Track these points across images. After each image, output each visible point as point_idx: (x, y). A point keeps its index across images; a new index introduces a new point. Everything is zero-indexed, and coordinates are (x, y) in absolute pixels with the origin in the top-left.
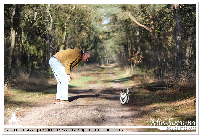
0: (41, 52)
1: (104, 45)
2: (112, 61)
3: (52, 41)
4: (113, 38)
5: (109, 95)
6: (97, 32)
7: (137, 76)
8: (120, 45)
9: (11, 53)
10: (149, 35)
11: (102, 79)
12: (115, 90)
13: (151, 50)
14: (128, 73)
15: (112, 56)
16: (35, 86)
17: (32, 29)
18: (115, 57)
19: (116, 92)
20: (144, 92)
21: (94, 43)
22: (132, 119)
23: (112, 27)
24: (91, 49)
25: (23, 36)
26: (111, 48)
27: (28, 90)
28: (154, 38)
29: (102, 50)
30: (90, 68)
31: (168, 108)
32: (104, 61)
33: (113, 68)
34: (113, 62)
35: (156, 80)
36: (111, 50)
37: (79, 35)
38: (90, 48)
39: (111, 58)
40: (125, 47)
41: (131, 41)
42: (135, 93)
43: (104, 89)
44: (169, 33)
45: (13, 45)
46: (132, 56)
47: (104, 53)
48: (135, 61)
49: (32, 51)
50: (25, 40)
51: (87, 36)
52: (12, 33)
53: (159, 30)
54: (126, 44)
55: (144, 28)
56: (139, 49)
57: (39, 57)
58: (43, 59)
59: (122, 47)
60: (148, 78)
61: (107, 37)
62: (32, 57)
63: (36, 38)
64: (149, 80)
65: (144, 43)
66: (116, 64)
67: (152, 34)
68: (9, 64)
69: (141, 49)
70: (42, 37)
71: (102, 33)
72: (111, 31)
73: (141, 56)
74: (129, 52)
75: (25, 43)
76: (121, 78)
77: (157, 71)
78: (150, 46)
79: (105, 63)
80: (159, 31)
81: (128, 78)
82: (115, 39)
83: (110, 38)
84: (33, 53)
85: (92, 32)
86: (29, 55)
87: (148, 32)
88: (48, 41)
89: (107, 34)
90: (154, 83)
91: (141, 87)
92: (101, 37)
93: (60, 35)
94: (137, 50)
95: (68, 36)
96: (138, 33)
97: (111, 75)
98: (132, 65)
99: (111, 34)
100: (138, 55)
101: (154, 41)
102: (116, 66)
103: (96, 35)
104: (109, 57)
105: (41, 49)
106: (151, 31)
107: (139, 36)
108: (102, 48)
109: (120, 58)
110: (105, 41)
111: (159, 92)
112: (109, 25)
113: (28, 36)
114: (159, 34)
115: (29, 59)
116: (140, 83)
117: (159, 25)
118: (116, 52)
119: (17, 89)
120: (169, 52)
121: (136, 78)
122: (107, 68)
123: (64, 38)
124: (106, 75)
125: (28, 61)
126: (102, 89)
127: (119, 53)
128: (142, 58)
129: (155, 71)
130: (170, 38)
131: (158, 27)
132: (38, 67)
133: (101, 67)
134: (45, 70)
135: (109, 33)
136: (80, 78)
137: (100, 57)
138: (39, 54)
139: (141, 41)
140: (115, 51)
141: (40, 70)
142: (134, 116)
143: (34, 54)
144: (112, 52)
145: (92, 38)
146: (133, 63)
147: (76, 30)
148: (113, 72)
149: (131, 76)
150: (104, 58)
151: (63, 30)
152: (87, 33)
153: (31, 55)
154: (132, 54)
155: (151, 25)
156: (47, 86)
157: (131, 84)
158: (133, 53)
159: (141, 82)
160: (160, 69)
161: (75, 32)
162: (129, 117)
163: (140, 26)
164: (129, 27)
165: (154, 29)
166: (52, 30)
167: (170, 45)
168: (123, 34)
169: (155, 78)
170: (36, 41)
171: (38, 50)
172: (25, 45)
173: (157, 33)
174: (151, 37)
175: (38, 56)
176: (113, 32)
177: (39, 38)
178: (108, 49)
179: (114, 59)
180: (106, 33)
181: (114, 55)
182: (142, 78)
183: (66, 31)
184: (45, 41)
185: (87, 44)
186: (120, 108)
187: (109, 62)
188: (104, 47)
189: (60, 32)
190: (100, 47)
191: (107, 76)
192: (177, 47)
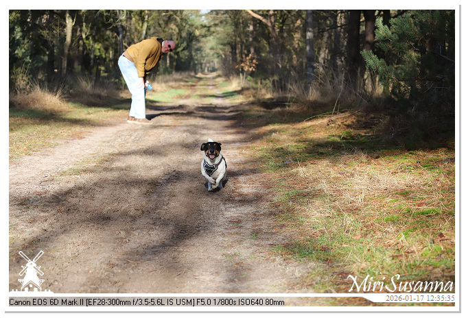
0: (111, 52)
1: (201, 44)
2: (213, 68)
3: (126, 37)
4: (215, 34)
5: (207, 114)
6: (192, 25)
7: (248, 89)
8: (224, 45)
9: (66, 51)
10: (267, 31)
11: (198, 93)
12: (216, 107)
13: (269, 52)
14: (235, 84)
15: (212, 61)
16: (100, 98)
17: (97, 17)
18: (217, 62)
19: (217, 110)
20: (258, 110)
21: (187, 42)
22: (238, 144)
23: (214, 19)
24: (183, 50)
25: (84, 28)
26: (212, 49)
27: (90, 104)
28: (274, 35)
29: (198, 52)
30: (180, 77)
31: (291, 131)
32: (201, 68)
33: (214, 78)
34: (214, 70)
35: (276, 95)
36: (212, 52)
37: (166, 29)
38: (181, 48)
39: (212, 64)
40: (232, 48)
41: (241, 39)
42: (244, 111)
43: (200, 106)
44: (297, 28)
45: (68, 39)
46: (242, 61)
47: (202, 56)
48: (246, 69)
49: (97, 51)
50: (88, 33)
51: (177, 30)
52: (67, 22)
53: (281, 23)
54: (233, 44)
55: (259, 20)
56: (252, 50)
57: (107, 60)
58: (113, 63)
59: (228, 49)
60: (263, 91)
61: (206, 33)
62: (98, 59)
63: (103, 31)
64: (265, 95)
65: (259, 42)
66: (219, 72)
67: (271, 29)
68: (63, 67)
69: (255, 51)
70: (112, 30)
71: (199, 27)
72: (212, 23)
73: (254, 61)
74: (238, 56)
75: (87, 38)
76: (225, 92)
77: (277, 81)
78: (267, 46)
79: (203, 72)
80: (281, 25)
81: (235, 92)
82: (218, 36)
83: (211, 35)
84: (98, 54)
85: (184, 24)
86: (92, 56)
87: (266, 26)
88: (121, 36)
89: (206, 29)
90: (272, 99)
91: (253, 103)
92: (197, 33)
93: (138, 28)
94: (249, 52)
95: (150, 29)
96: (251, 28)
97: (211, 87)
98: (241, 74)
99: (212, 29)
100: (250, 59)
101: (273, 39)
102: (219, 76)
103: (190, 30)
104: (209, 63)
105: (111, 48)
106: (269, 24)
107: (252, 32)
108: (199, 49)
109: (224, 64)
110: (204, 39)
111: (278, 109)
112: (209, 16)
113: (91, 29)
114: (281, 29)
115: (92, 61)
116: (251, 99)
117: (281, 16)
118: (219, 56)
119: (74, 102)
120: (295, 56)
121: (246, 92)
122: (206, 78)
123: (144, 32)
124: (204, 87)
125: (92, 64)
126: (196, 105)
127: (223, 56)
128: (256, 64)
129: (274, 81)
130: (297, 36)
131: (280, 18)
132: (106, 74)
133: (198, 76)
134: (116, 78)
135: (209, 27)
136: (165, 91)
137: (196, 62)
138: (107, 55)
139: (255, 39)
140: (218, 54)
141: (107, 78)
142: (241, 141)
143: (101, 55)
144: (213, 55)
145: (184, 34)
146: (243, 71)
147: (161, 22)
148: (214, 83)
149: (239, 89)
150: (201, 64)
151: (143, 20)
152: (177, 26)
153: (95, 56)
154: (242, 58)
155: (271, 16)
156: (118, 100)
157: (238, 100)
158: (244, 56)
159: (254, 96)
160: (281, 80)
161: (159, 24)
162: (234, 142)
163: (254, 18)
164: (239, 19)
165: (275, 22)
166: (126, 21)
167: (296, 46)
168: (230, 29)
169: (273, 92)
170: (103, 36)
171: (106, 49)
172: (88, 42)
173: (278, 28)
174: (269, 33)
175: (106, 58)
176: (216, 25)
177: (108, 32)
178: (208, 51)
179: (217, 66)
180: (205, 26)
181: (216, 60)
182: (254, 91)
183: (148, 21)
184: (116, 37)
185: (177, 42)
186: (221, 130)
187: (208, 70)
188: (201, 47)
189: (139, 24)
190: (196, 47)
191: (205, 89)
192: (306, 48)
